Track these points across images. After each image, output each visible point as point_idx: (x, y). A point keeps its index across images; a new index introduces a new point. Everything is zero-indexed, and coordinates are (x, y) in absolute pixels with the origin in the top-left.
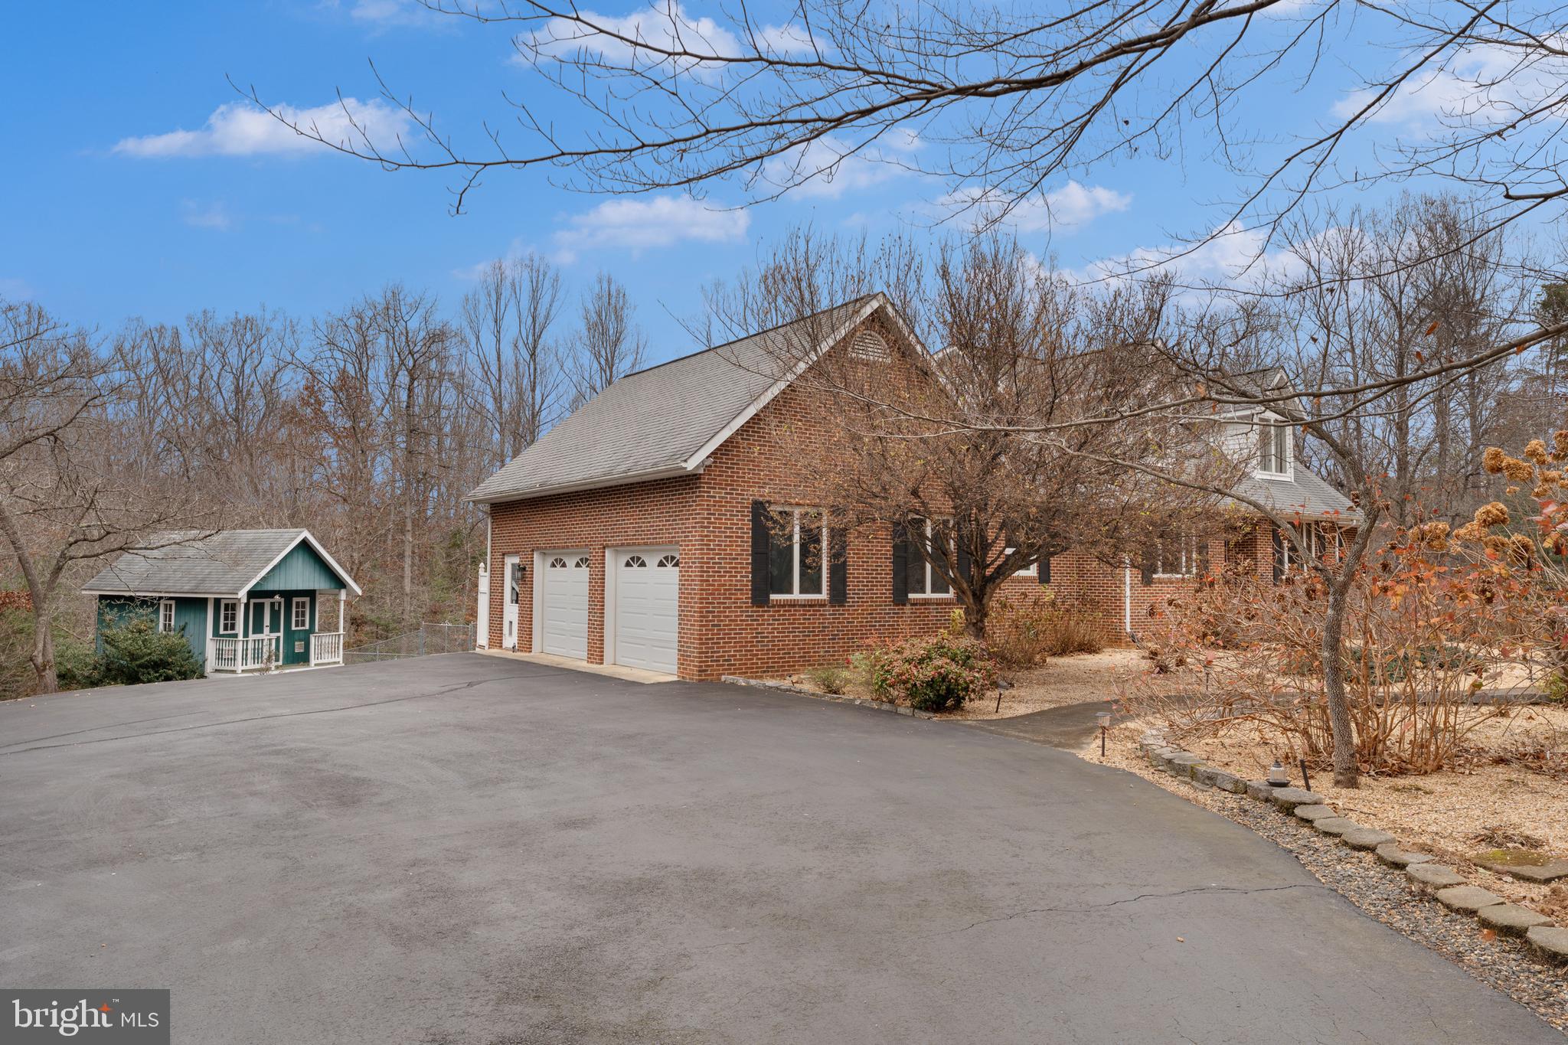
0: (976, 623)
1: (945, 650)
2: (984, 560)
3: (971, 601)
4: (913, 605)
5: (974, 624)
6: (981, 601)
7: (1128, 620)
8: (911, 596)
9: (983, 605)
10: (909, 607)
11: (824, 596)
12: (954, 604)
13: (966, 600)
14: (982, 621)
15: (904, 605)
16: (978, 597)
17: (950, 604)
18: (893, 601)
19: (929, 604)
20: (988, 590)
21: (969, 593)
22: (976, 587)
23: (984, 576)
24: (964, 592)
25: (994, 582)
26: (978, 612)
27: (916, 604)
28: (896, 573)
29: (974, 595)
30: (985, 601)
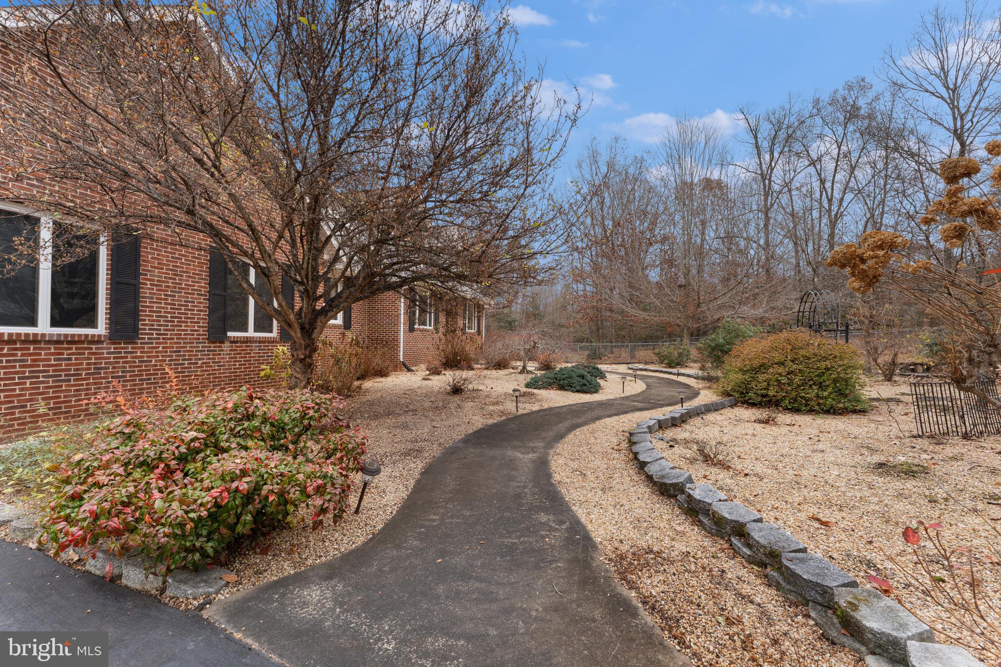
0: (304, 359)
1: (256, 423)
2: (315, 292)
3: (299, 335)
4: (232, 342)
5: (302, 360)
6: (310, 335)
7: (401, 354)
8: (230, 334)
9: (313, 339)
10: (227, 344)
11: (101, 328)
12: (277, 342)
13: (293, 334)
14: (310, 357)
15: (223, 342)
16: (307, 331)
17: (273, 342)
18: (208, 339)
19: (251, 342)
20: (319, 323)
21: (296, 326)
22: (305, 320)
23: (314, 310)
24: (290, 325)
25: (326, 315)
26: (306, 348)
27: (236, 342)
28: (212, 311)
29: (302, 328)
30: (314, 335)
